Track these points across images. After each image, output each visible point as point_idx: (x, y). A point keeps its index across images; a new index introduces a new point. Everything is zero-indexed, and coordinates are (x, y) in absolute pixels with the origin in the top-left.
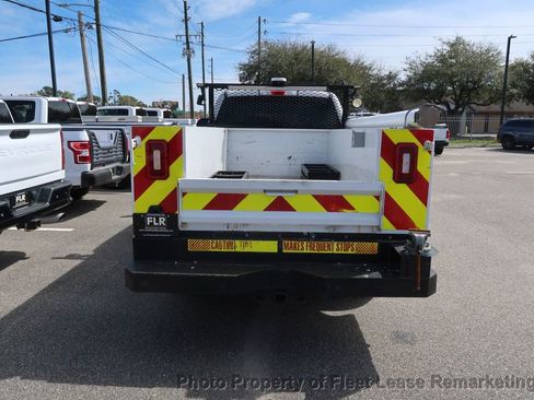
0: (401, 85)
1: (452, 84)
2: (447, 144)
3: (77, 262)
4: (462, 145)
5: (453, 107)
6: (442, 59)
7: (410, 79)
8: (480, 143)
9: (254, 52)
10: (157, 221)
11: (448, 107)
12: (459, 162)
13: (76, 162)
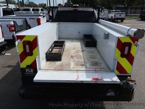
2: (125, 19)
3: (10, 69)
4: (129, 19)
5: (126, 6)
8: (134, 18)
10: (30, 71)
13: (10, 32)
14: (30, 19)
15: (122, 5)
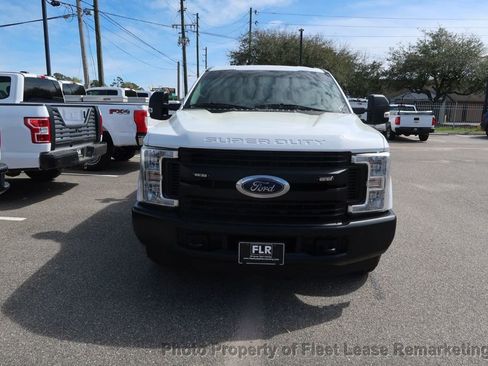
0: (384, 74)
1: (434, 74)
2: (432, 131)
4: (446, 132)
5: (433, 96)
6: (425, 49)
7: (393, 69)
8: (463, 131)
9: (245, 40)
11: (429, 96)
12: (446, 149)
13: (34, 142)
14: (112, 111)
15: (419, 93)
